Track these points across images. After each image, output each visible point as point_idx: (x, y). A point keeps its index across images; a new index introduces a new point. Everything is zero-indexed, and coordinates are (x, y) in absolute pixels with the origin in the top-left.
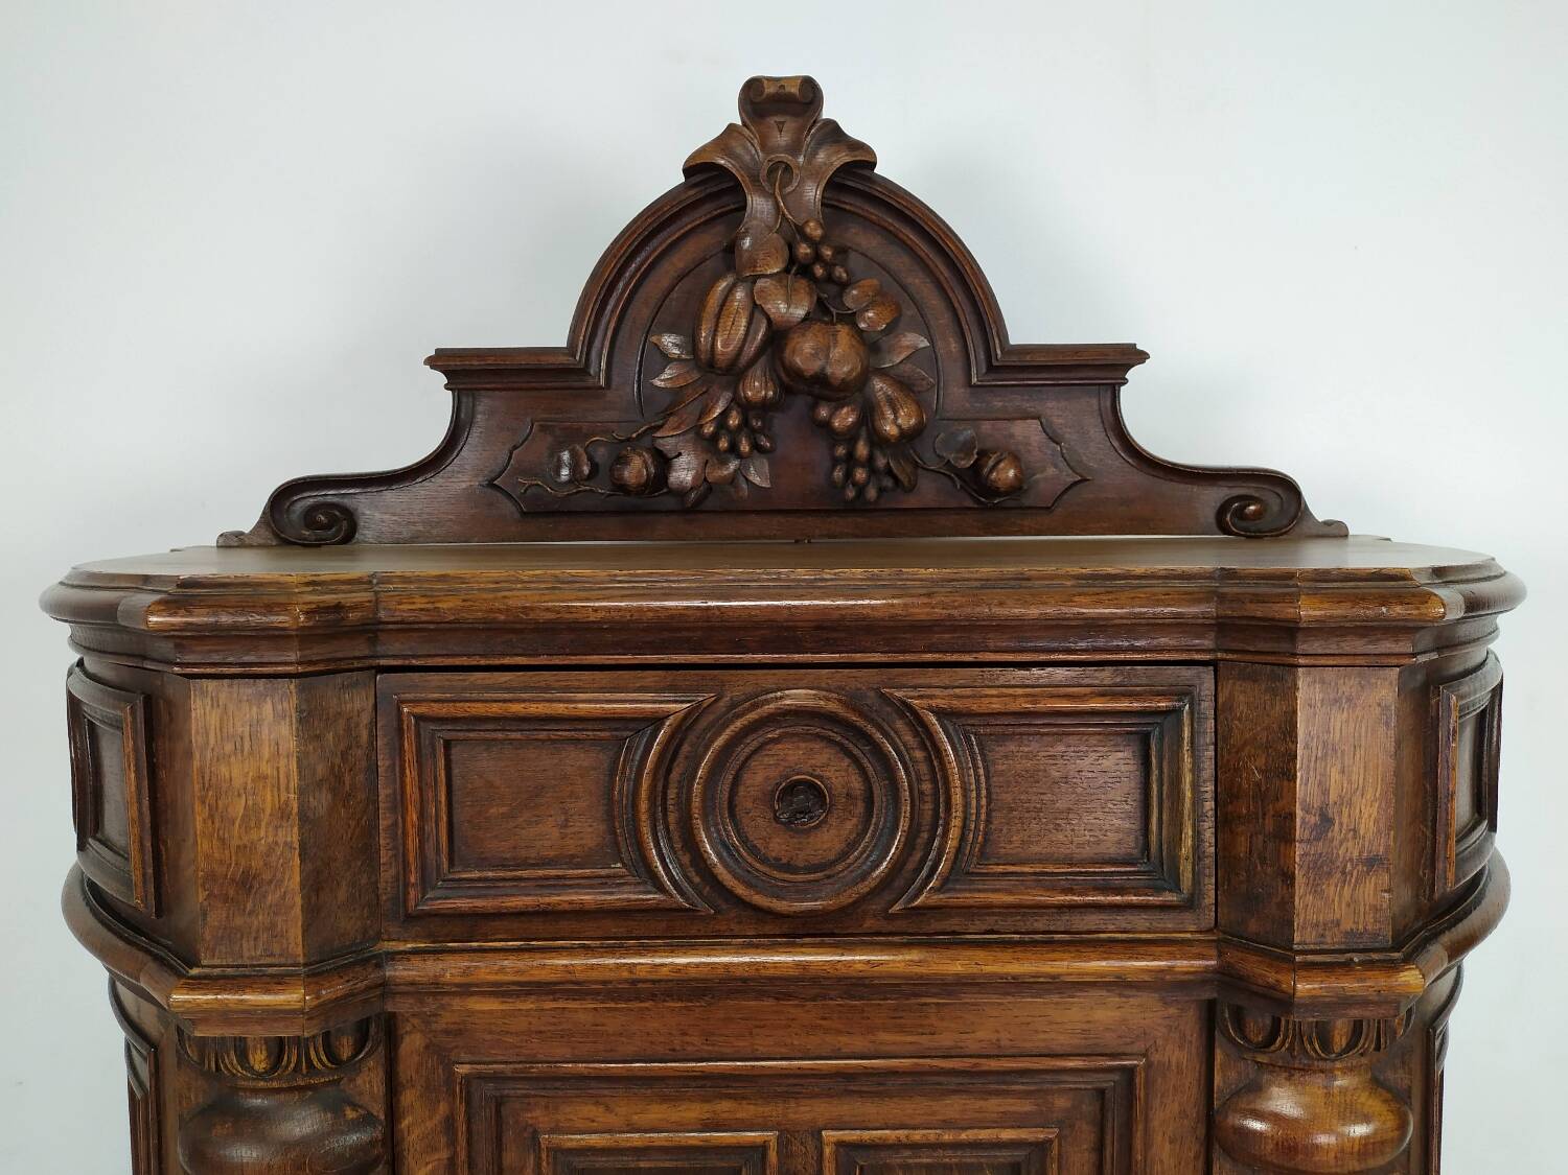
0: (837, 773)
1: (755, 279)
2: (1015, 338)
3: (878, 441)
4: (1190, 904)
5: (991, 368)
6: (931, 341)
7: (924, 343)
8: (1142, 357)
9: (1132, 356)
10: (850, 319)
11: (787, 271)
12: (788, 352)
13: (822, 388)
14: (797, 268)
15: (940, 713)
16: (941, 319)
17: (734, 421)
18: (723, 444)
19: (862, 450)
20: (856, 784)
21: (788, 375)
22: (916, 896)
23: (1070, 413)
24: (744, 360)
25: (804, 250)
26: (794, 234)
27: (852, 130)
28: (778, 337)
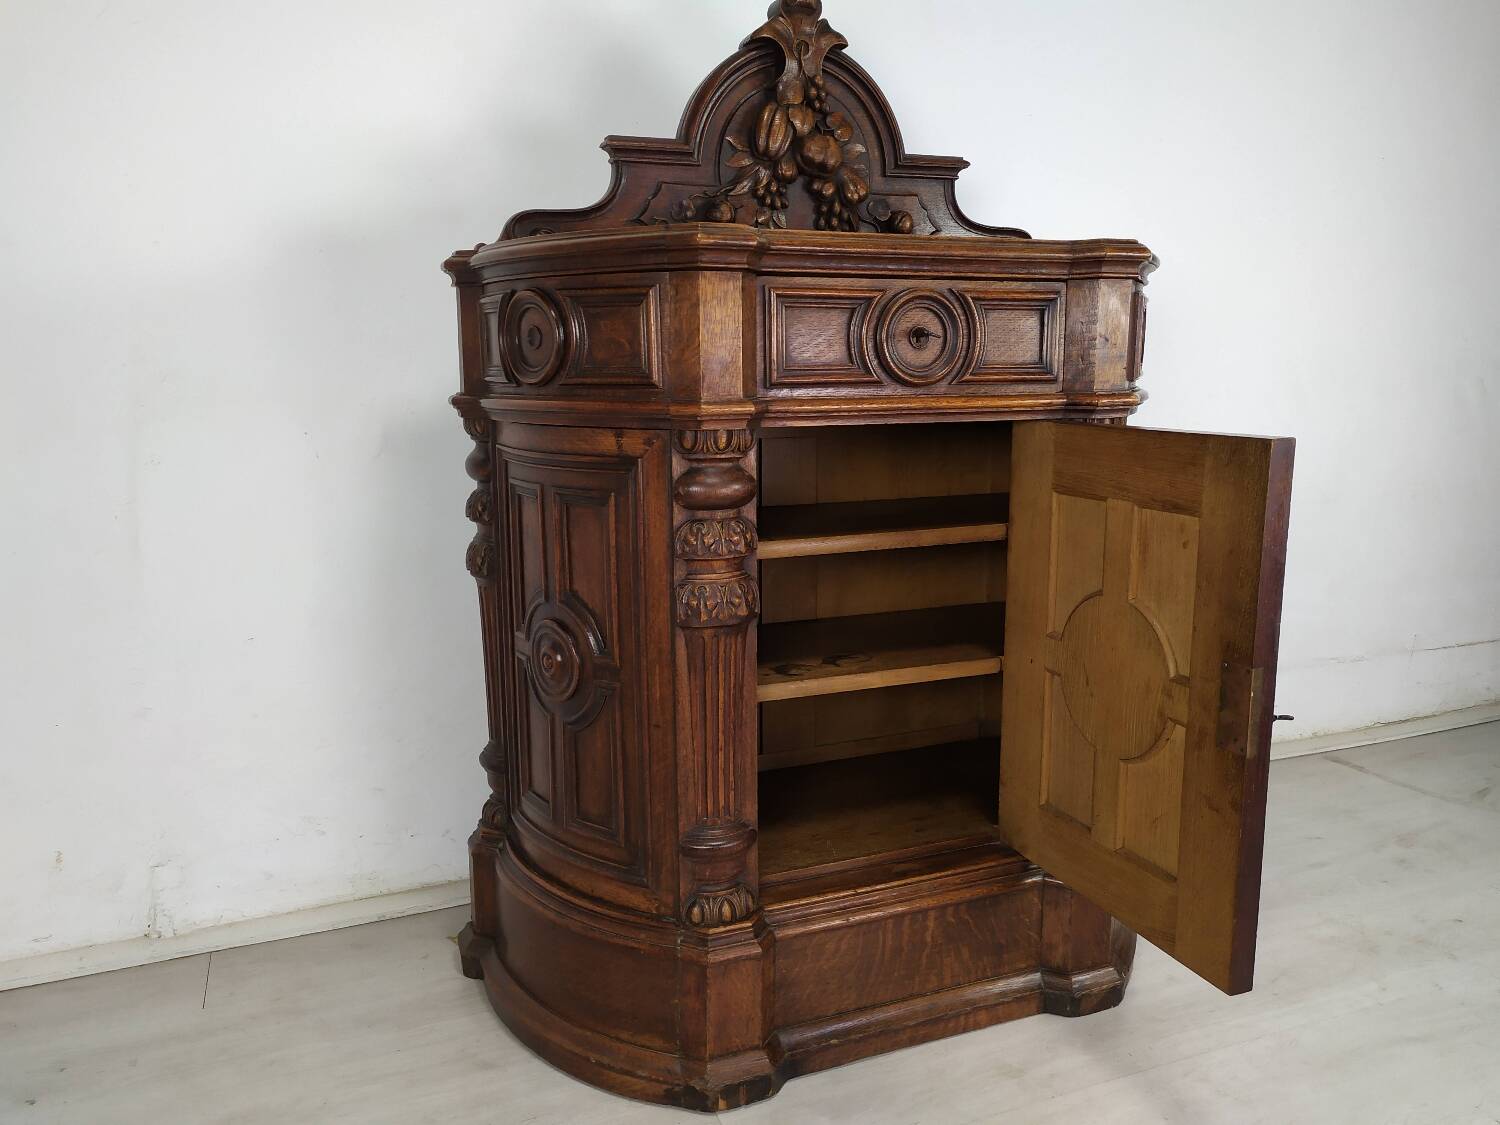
0: (932, 325)
1: (788, 106)
2: (908, 151)
3: (847, 203)
4: (1054, 381)
5: (897, 166)
6: (867, 149)
7: (864, 150)
8: (966, 164)
9: (959, 164)
10: (832, 133)
11: (802, 103)
12: (805, 150)
13: (821, 171)
14: (808, 102)
15: (972, 298)
16: (872, 138)
17: (774, 188)
18: (768, 201)
19: (837, 207)
20: (940, 332)
21: (803, 161)
22: (963, 377)
23: (930, 191)
24: (782, 153)
25: (813, 92)
26: (809, 82)
27: (834, 26)
28: (798, 142)
